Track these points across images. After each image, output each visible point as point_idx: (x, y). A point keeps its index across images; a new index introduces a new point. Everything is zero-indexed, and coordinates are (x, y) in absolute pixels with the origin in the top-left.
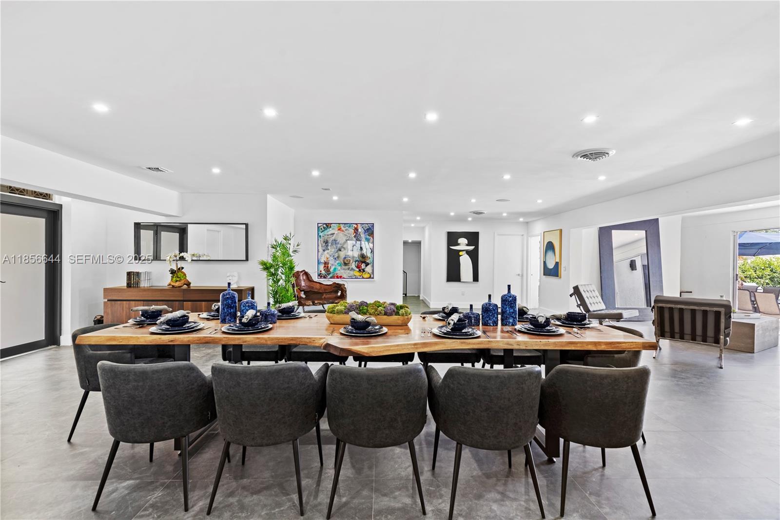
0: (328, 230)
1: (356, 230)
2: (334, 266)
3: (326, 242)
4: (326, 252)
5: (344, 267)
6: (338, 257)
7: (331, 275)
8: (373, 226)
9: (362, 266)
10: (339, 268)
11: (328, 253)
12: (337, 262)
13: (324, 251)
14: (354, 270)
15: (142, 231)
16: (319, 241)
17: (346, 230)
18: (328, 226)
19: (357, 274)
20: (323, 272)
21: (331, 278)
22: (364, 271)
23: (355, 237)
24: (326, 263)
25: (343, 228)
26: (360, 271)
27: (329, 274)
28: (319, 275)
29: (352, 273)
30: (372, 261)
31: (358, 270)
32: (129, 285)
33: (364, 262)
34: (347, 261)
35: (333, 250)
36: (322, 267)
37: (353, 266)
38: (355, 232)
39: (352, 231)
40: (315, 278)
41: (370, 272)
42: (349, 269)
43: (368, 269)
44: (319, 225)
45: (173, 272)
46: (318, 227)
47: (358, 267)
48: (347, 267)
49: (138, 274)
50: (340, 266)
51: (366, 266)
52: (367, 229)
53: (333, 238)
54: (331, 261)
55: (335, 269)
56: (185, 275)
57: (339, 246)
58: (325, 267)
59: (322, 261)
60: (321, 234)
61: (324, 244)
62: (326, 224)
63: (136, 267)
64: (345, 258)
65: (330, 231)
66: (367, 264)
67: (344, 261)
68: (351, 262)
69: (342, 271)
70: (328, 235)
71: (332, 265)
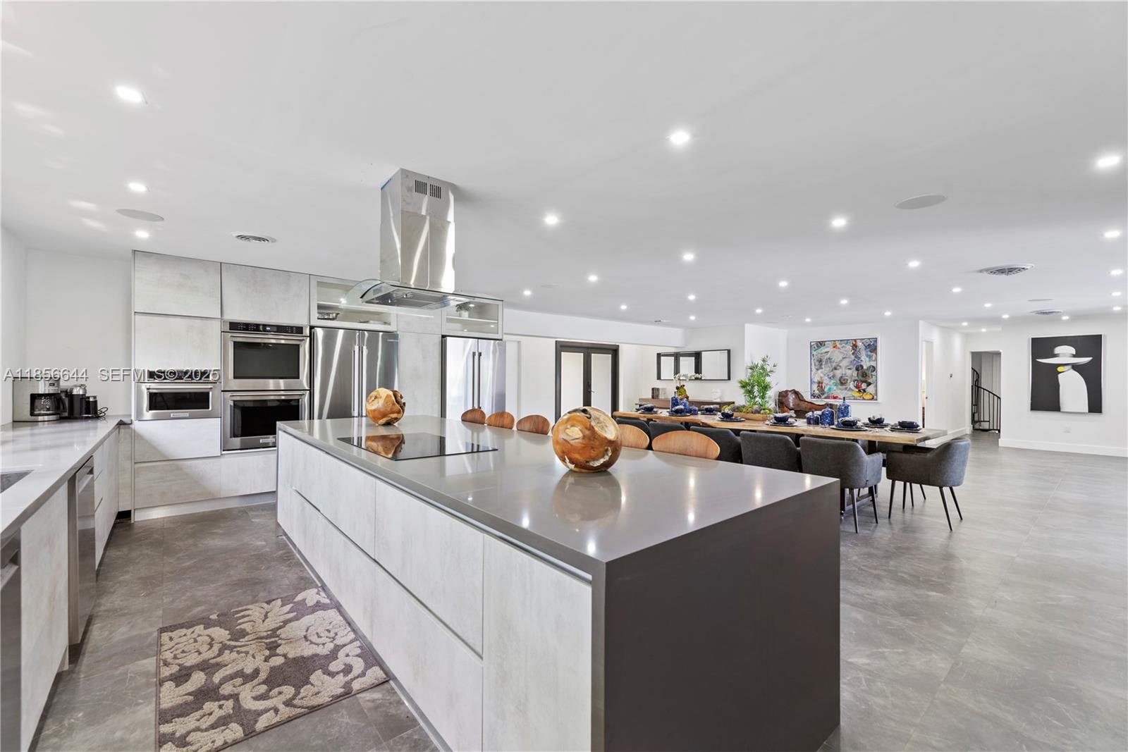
0: (822, 348)
1: (855, 346)
2: (829, 385)
3: (820, 361)
4: (820, 371)
5: (841, 387)
6: (834, 376)
7: (825, 395)
8: (876, 341)
9: (862, 385)
10: (835, 388)
11: (822, 372)
12: (833, 381)
13: (817, 370)
14: (853, 390)
15: (662, 358)
16: (813, 359)
17: (842, 347)
18: (821, 344)
19: (857, 395)
20: (817, 392)
21: (825, 398)
22: (864, 391)
23: (853, 354)
24: (820, 383)
25: (838, 346)
26: (860, 391)
27: (823, 394)
28: (812, 395)
29: (850, 393)
30: (875, 381)
31: (857, 390)
32: (653, 397)
33: (866, 382)
34: (844, 380)
35: (828, 369)
36: (815, 387)
37: (852, 385)
38: (853, 349)
39: (849, 347)
40: (808, 397)
41: (873, 392)
42: (846, 389)
43: (871, 389)
44: (812, 344)
45: (678, 388)
46: (811, 346)
47: (857, 387)
48: (844, 387)
49: (658, 389)
50: (836, 385)
51: (868, 386)
52: (869, 345)
53: (828, 356)
54: (826, 380)
55: (830, 389)
56: (685, 391)
57: (834, 364)
58: (819, 386)
59: (816, 380)
60: (814, 353)
61: (817, 363)
62: (819, 342)
63: (658, 384)
64: (841, 377)
65: (823, 350)
66: (869, 384)
67: (840, 380)
68: (849, 381)
69: (839, 391)
70: (822, 354)
71: (827, 385)
